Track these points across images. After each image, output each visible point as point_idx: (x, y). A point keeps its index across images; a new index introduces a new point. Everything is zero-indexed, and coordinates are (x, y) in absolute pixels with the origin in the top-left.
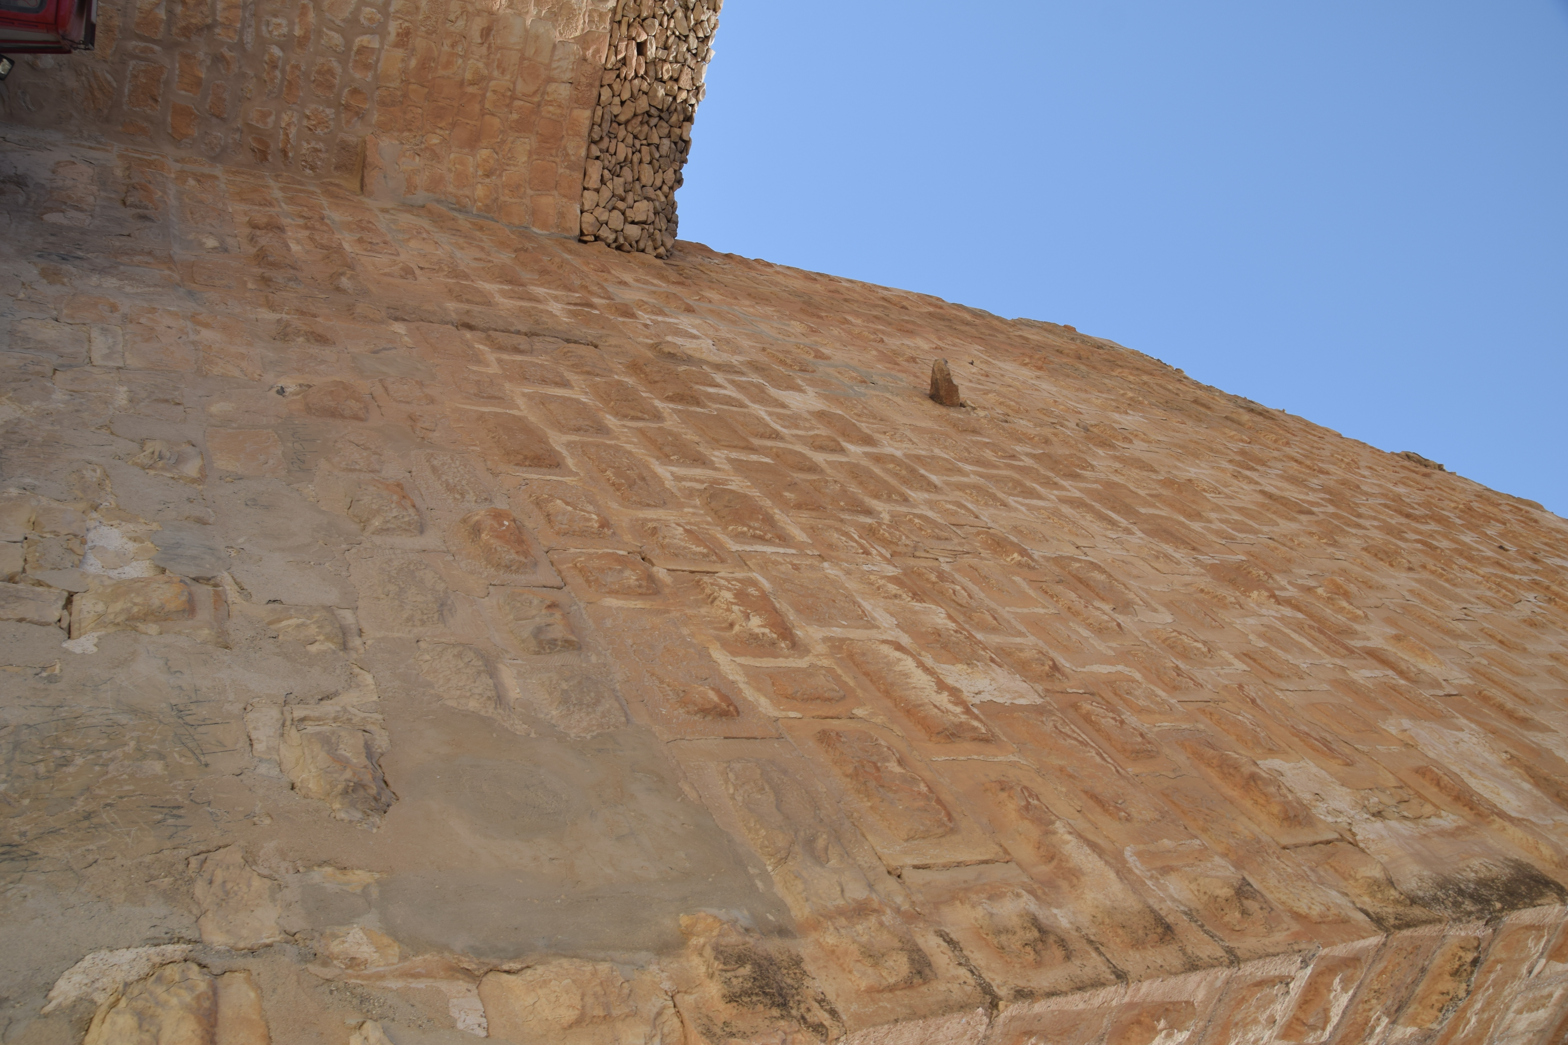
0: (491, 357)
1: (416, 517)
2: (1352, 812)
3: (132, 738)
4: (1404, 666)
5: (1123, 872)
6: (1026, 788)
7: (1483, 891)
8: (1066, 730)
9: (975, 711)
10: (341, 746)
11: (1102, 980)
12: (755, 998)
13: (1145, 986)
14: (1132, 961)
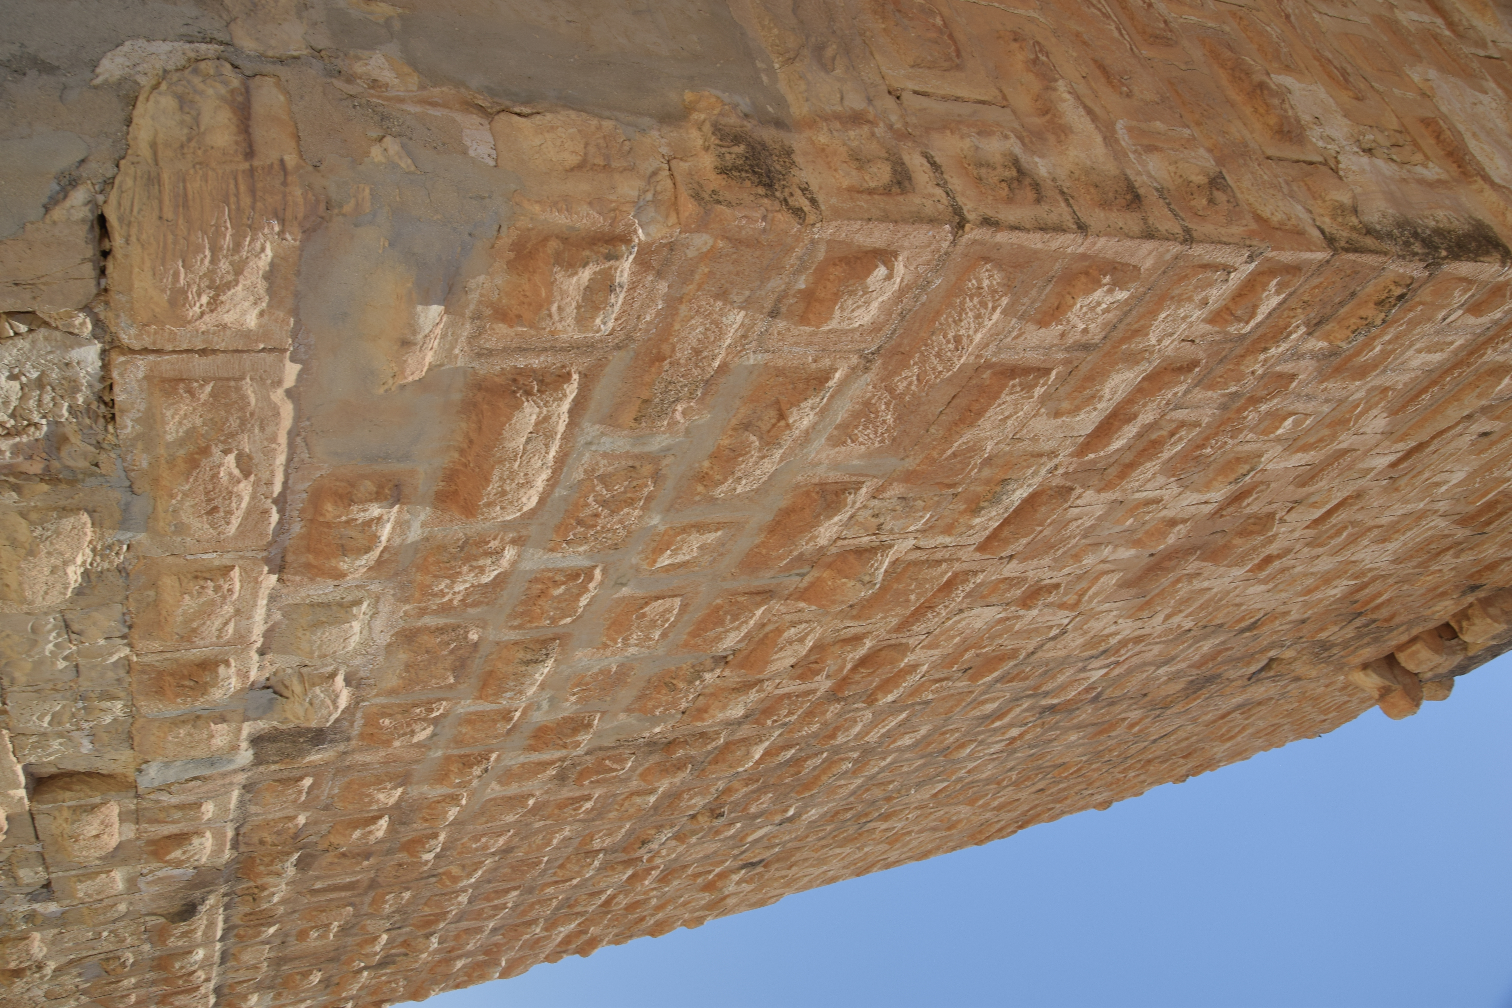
2: (1344, 143)
5: (1110, 139)
6: (1038, 43)
7: (1436, 239)
11: (1064, 227)
12: (744, 175)
13: (1102, 242)
14: (1096, 218)
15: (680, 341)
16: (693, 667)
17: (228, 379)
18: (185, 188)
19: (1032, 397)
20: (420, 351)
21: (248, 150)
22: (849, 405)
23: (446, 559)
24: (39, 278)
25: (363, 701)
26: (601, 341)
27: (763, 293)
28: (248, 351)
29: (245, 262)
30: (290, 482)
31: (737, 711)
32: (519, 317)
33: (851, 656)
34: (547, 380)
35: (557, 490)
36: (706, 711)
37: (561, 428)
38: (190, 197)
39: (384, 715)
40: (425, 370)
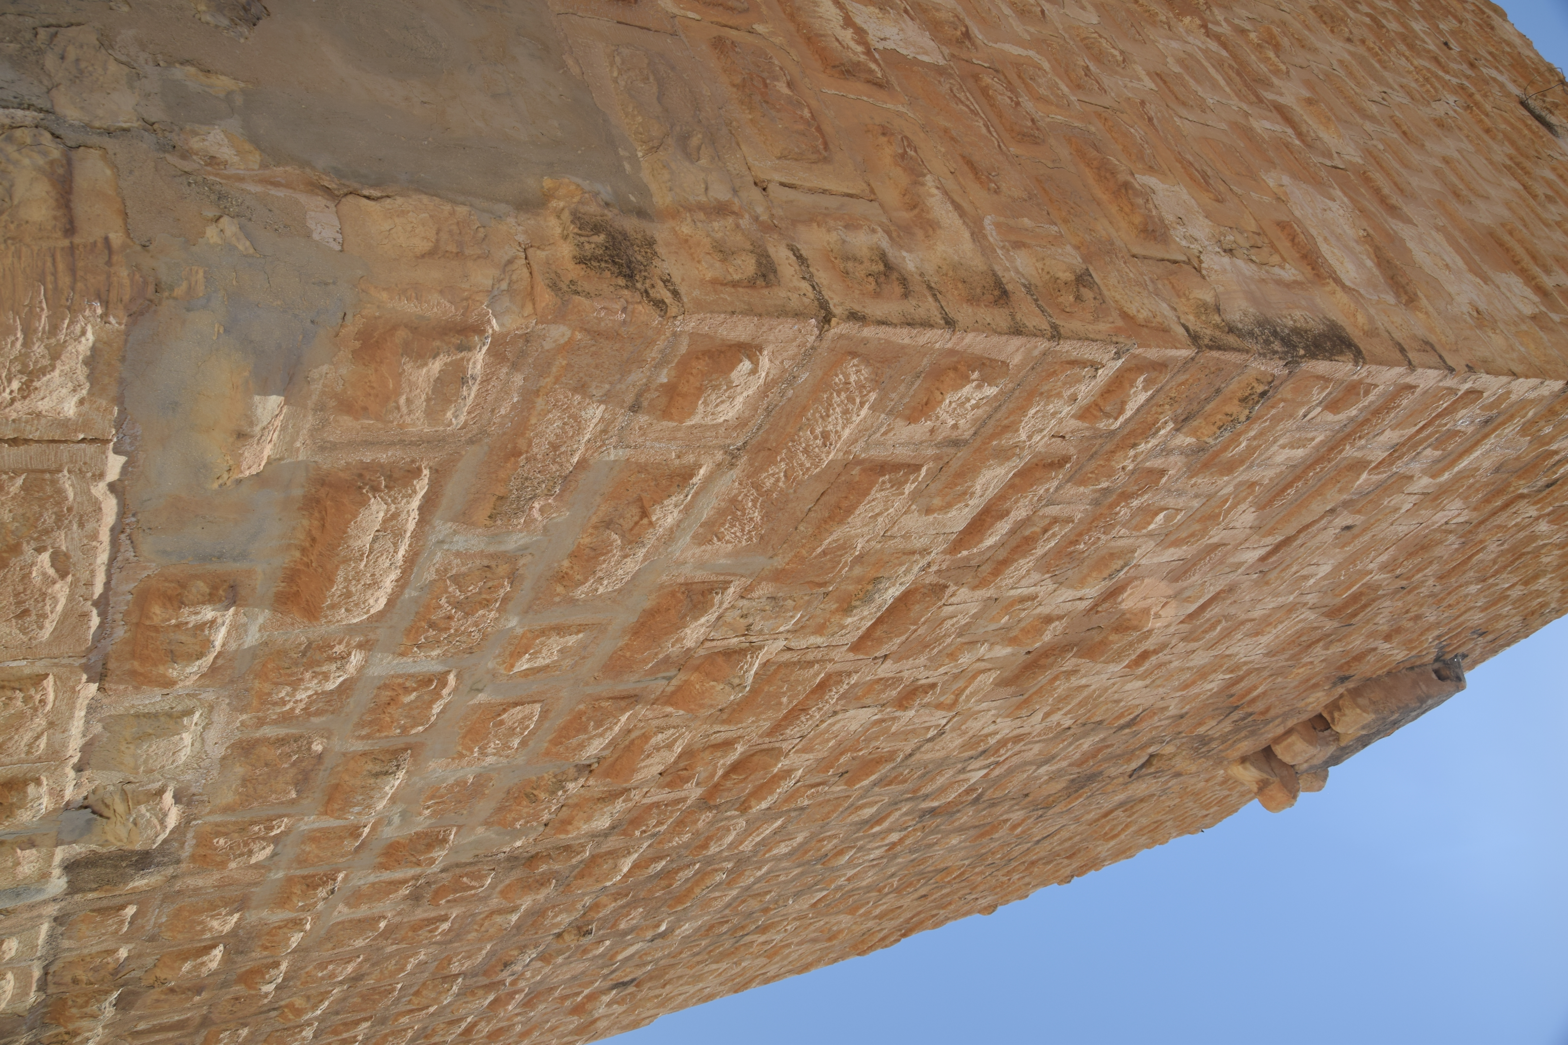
2: (1207, 243)
4: (1304, 129)
5: (978, 235)
6: (906, 138)
7: (1294, 338)
8: (961, 96)
9: (877, 56)
11: (932, 322)
12: (603, 265)
13: (969, 338)
14: (964, 313)
15: (537, 435)
16: (555, 776)
17: (43, 472)
19: (903, 494)
20: (258, 443)
21: (68, 227)
22: (714, 502)
23: (286, 665)
25: (195, 819)
26: (453, 435)
27: (624, 387)
28: (66, 441)
29: (64, 345)
30: (113, 583)
31: (603, 822)
32: (365, 409)
33: (722, 762)
34: (395, 476)
35: (407, 591)
36: (570, 823)
37: (411, 526)
39: (218, 834)
40: (263, 464)
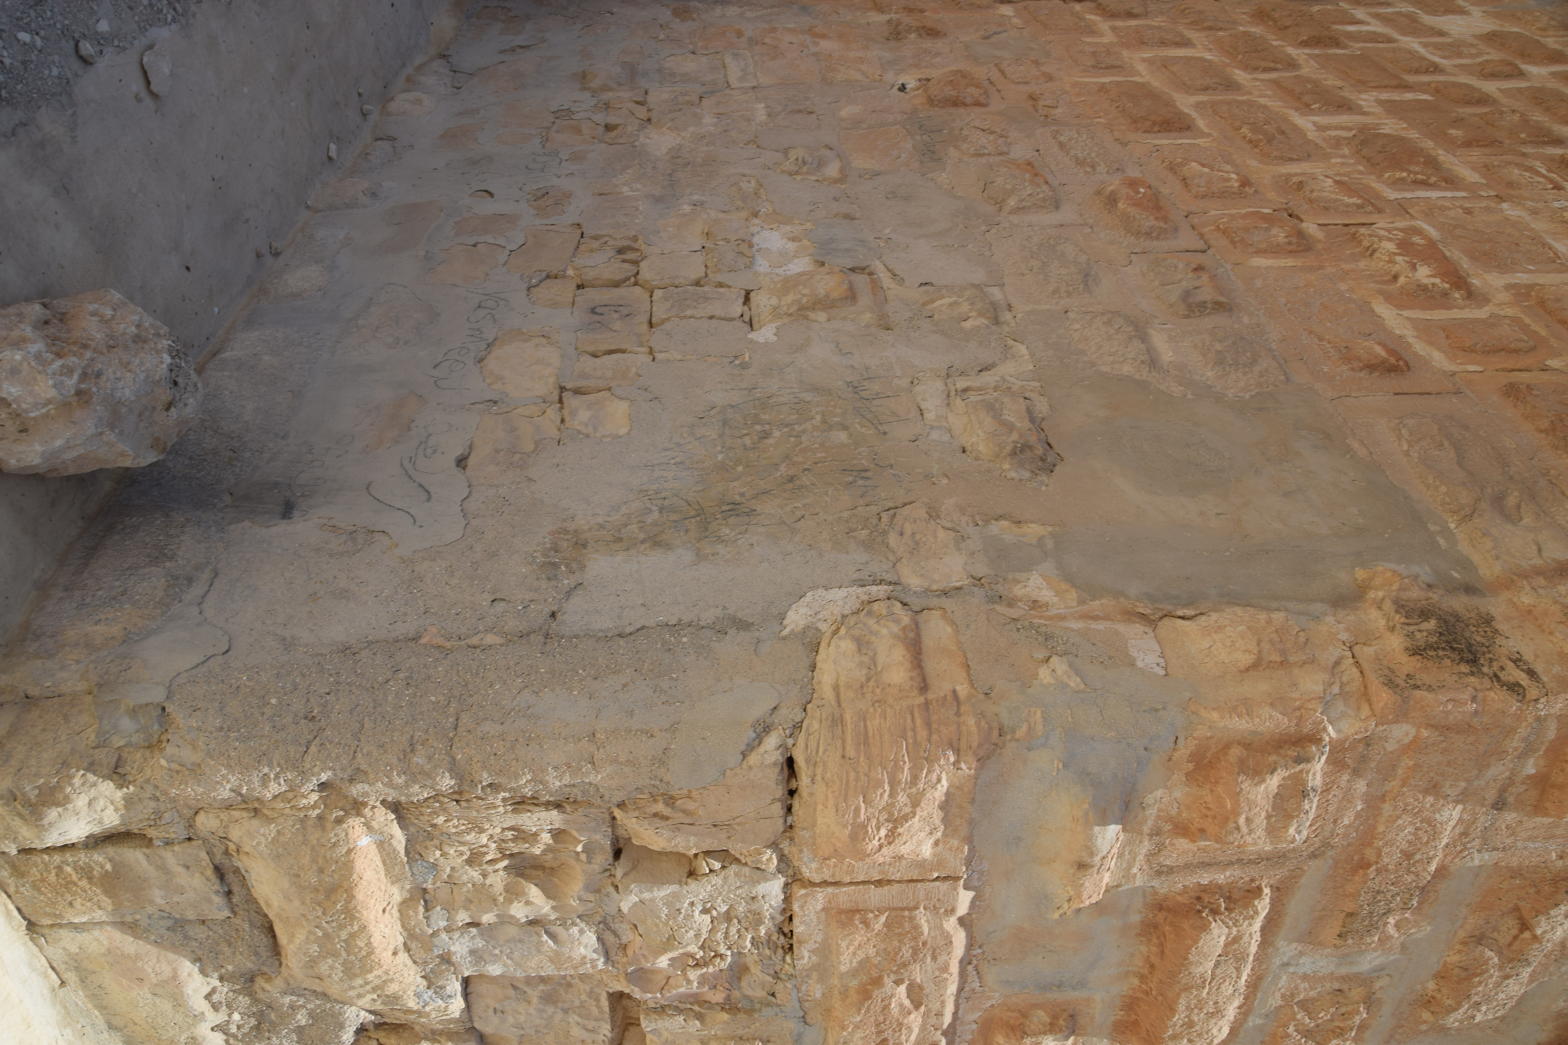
0: (1104, 26)
1: (1050, 193)
3: (817, 413)
10: (1005, 412)
12: (1441, 653)
17: (903, 909)
18: (865, 726)
20: (1098, 873)
21: (922, 685)
24: (734, 819)
26: (1294, 850)
27: (1483, 783)
28: (922, 881)
29: (923, 793)
30: (960, 1012)
32: (1202, 831)
34: (1234, 896)
35: (1250, 1018)
37: (1253, 949)
38: (870, 734)
40: (1102, 892)
